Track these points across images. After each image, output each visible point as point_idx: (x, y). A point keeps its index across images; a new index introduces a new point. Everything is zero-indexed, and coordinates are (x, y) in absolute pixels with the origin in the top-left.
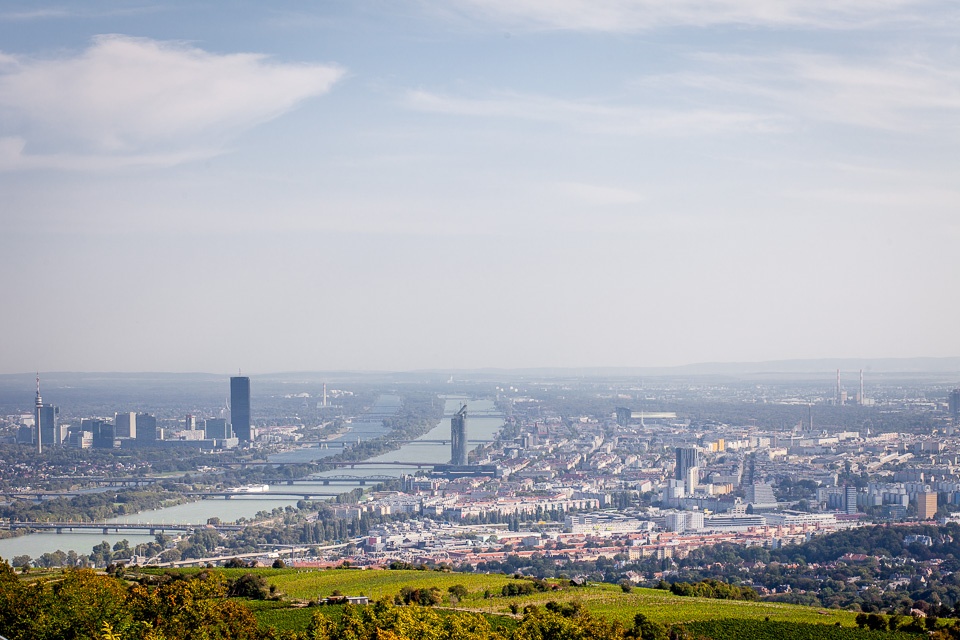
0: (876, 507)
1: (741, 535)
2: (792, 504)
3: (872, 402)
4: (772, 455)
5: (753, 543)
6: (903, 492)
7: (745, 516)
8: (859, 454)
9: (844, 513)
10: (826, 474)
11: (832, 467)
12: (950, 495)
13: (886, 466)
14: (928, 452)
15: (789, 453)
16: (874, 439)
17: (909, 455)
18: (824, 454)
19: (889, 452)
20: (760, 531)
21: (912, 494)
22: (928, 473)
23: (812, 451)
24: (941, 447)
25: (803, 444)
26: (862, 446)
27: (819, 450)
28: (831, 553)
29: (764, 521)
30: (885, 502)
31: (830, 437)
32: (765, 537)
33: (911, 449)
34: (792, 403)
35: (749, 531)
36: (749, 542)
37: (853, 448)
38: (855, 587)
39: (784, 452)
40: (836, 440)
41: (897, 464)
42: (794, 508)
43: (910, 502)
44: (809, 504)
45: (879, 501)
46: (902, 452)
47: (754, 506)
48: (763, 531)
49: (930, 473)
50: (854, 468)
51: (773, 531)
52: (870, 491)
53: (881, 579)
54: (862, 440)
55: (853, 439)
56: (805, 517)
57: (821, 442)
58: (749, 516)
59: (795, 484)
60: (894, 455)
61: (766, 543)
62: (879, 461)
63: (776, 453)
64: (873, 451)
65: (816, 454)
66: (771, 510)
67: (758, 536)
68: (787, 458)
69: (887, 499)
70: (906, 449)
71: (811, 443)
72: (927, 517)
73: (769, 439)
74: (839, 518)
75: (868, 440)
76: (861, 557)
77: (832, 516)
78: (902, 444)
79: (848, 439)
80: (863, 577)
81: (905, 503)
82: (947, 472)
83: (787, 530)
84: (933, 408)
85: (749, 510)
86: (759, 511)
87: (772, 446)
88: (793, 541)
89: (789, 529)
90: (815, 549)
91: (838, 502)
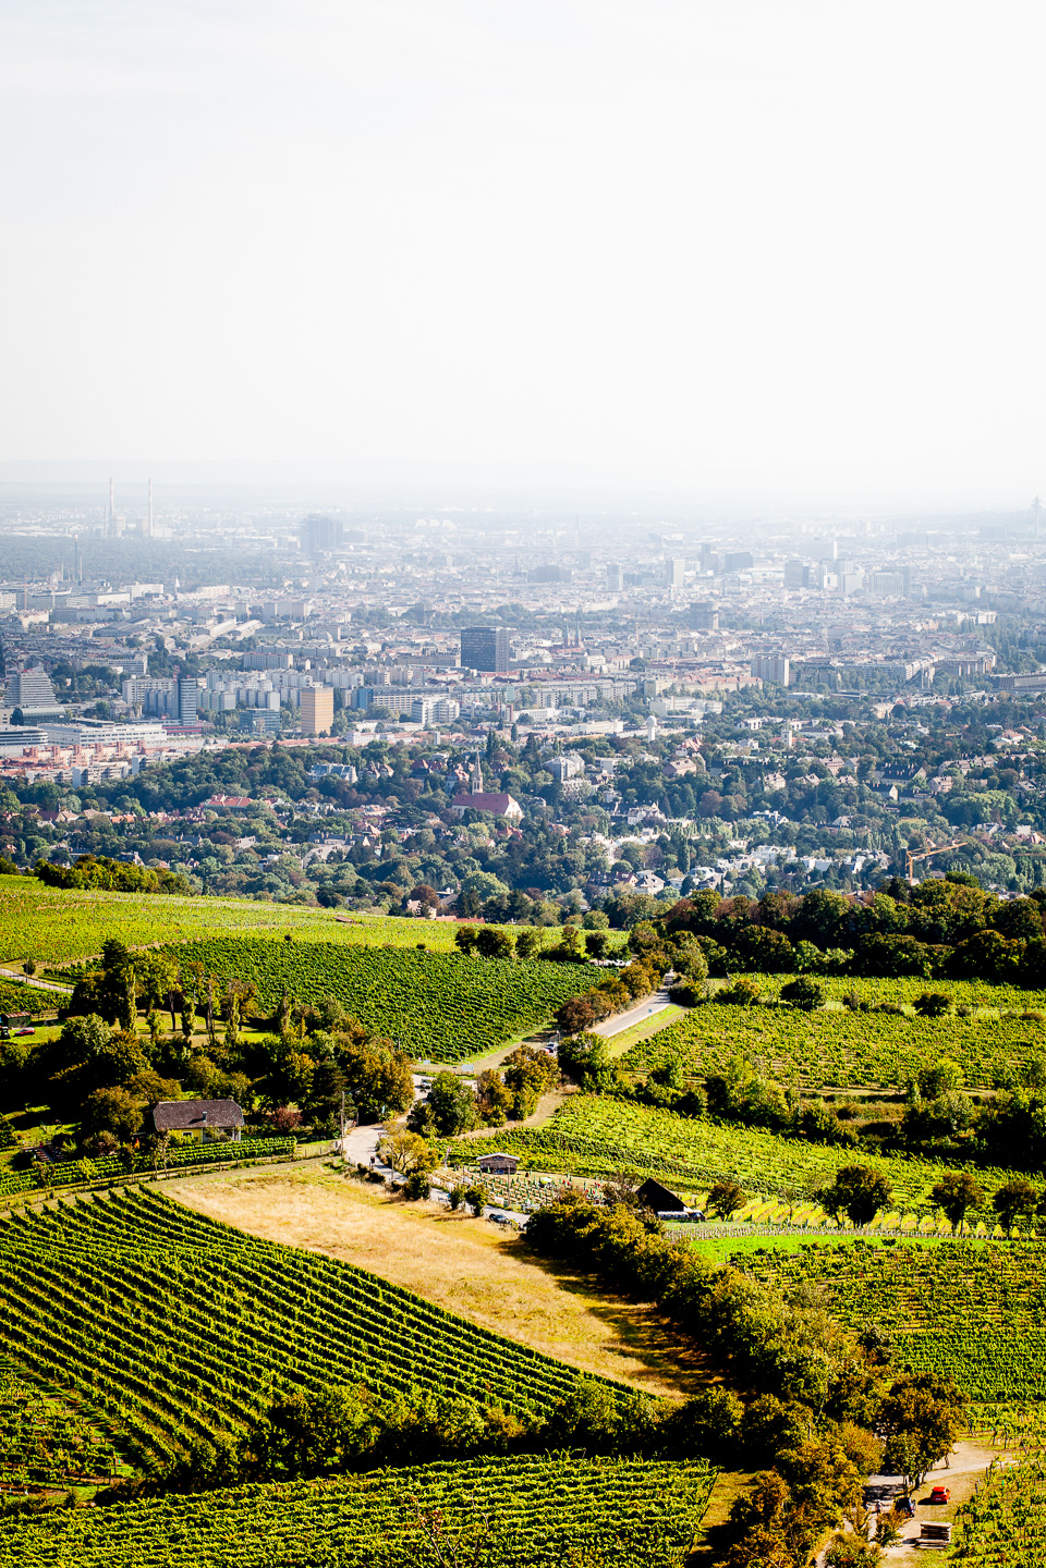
0: (228, 713)
1: (12, 762)
2: (84, 707)
3: (169, 533)
4: (26, 623)
5: (38, 776)
6: (268, 686)
7: (12, 728)
8: (170, 621)
9: (176, 722)
10: (127, 656)
11: (132, 643)
12: (348, 692)
13: (221, 642)
14: (286, 618)
15: (53, 619)
16: (192, 596)
17: (255, 624)
18: (110, 620)
19: (220, 619)
20: (44, 756)
21: (284, 691)
22: (300, 655)
23: (90, 616)
24: (308, 609)
25: (72, 603)
26: (175, 607)
27: (102, 614)
28: (184, 794)
29: (44, 735)
30: (240, 705)
31: (116, 591)
32: (56, 766)
33: (257, 614)
34: (35, 534)
35: (26, 754)
36: (31, 774)
37: (159, 611)
38: (254, 857)
39: (45, 618)
40: (125, 598)
41: (239, 638)
42: (87, 713)
43: (282, 704)
44: (113, 707)
45: (230, 703)
46: (243, 619)
47: (25, 711)
48: (49, 754)
49: (301, 655)
50: (169, 645)
51: (65, 754)
52: (211, 685)
53: (293, 841)
54: (171, 598)
55: (157, 595)
56: (111, 731)
57: (102, 600)
58: (19, 728)
59: (78, 674)
60: (230, 624)
61: (59, 776)
62: (208, 633)
63: (32, 618)
64: (194, 617)
65: (98, 621)
66: (54, 718)
67: (41, 764)
68: (51, 629)
69: (243, 697)
70: (249, 613)
71: (84, 602)
72: (318, 731)
73: (13, 596)
74: (171, 731)
75: (181, 597)
76: (243, 801)
77: (158, 727)
78: (240, 604)
79: (149, 595)
80: (259, 838)
81: (275, 705)
82: (331, 654)
83: (88, 753)
84: (271, 544)
85: (17, 718)
86: (34, 720)
87: (20, 606)
88: (107, 773)
89: (92, 751)
90: (156, 788)
91: (161, 704)
